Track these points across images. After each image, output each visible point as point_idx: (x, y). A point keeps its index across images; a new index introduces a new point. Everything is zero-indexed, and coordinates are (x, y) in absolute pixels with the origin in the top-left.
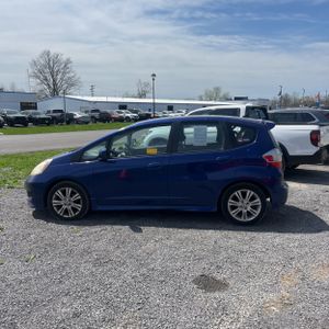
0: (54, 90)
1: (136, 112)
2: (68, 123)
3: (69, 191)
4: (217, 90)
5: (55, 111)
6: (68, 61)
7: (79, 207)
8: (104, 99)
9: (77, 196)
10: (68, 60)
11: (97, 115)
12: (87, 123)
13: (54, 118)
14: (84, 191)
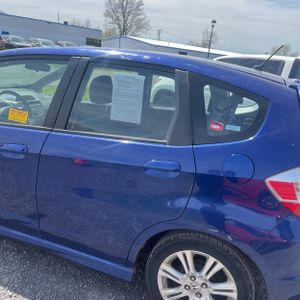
0: (124, 30)
6: (140, 3)
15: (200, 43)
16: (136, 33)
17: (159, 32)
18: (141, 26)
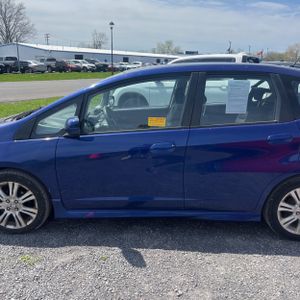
0: (7, 37)
1: (93, 62)
2: (23, 71)
3: (14, 187)
4: (169, 43)
5: (7, 59)
6: (21, 7)
7: (33, 212)
8: (60, 48)
9: (29, 196)
10: (21, 5)
11: (53, 64)
12: (43, 72)
13: (7, 66)
14: (40, 188)
15: (91, 44)
16: (22, 39)
17: (47, 36)
18: (26, 31)
